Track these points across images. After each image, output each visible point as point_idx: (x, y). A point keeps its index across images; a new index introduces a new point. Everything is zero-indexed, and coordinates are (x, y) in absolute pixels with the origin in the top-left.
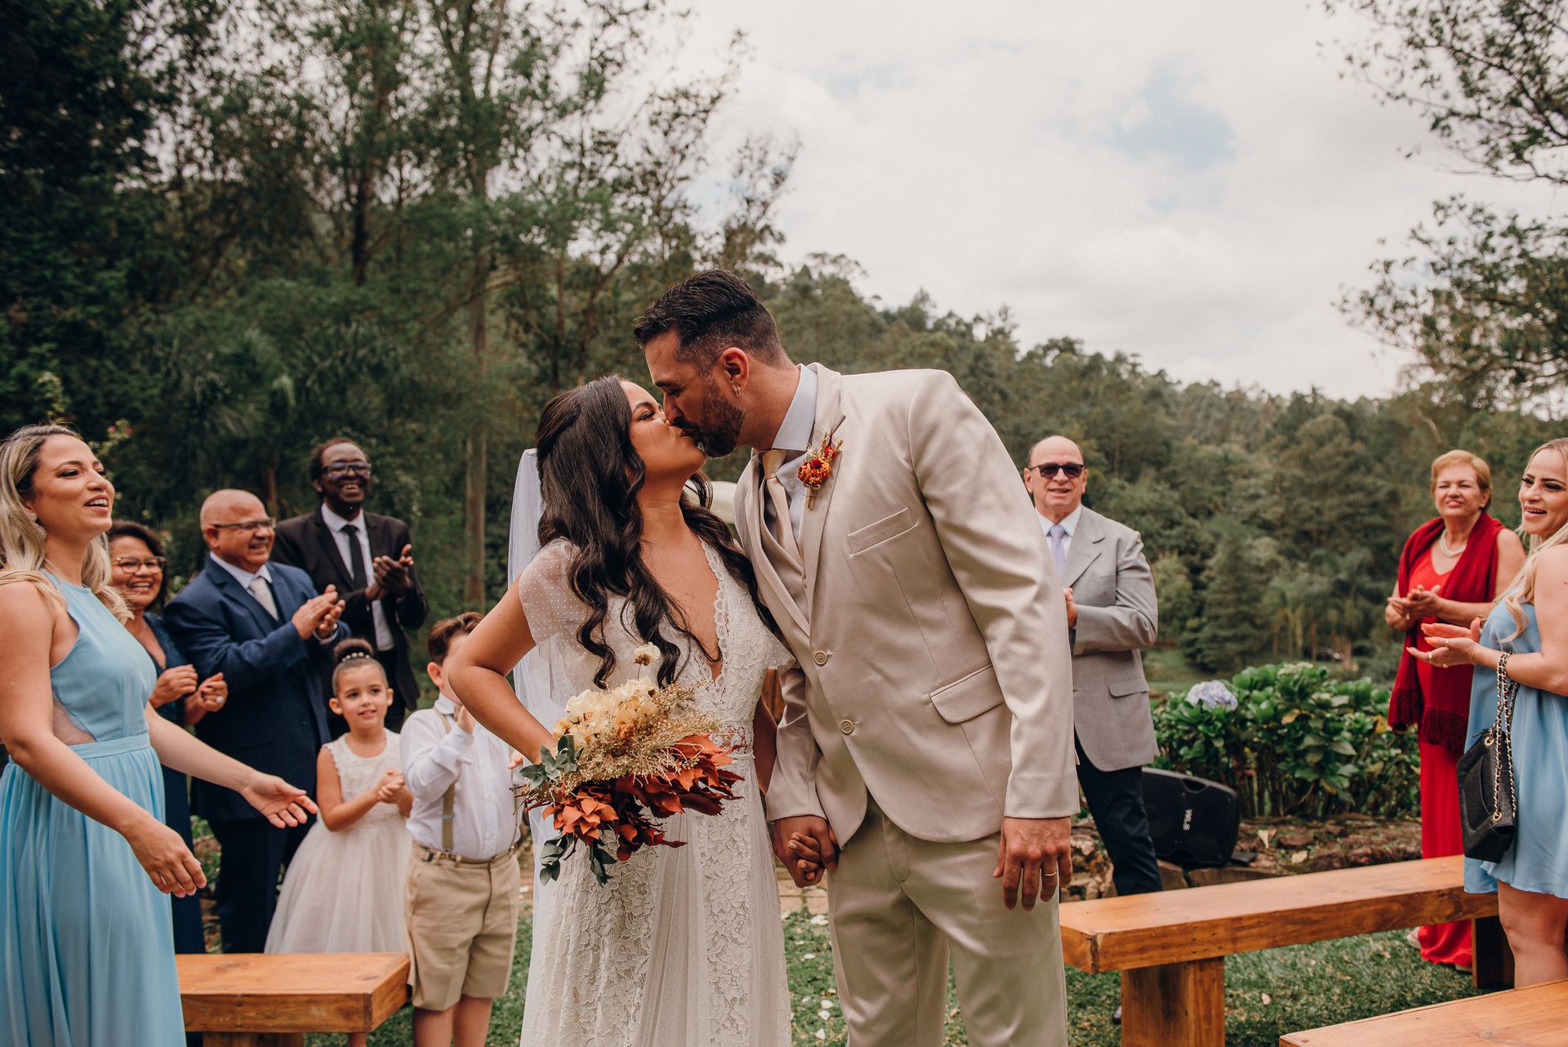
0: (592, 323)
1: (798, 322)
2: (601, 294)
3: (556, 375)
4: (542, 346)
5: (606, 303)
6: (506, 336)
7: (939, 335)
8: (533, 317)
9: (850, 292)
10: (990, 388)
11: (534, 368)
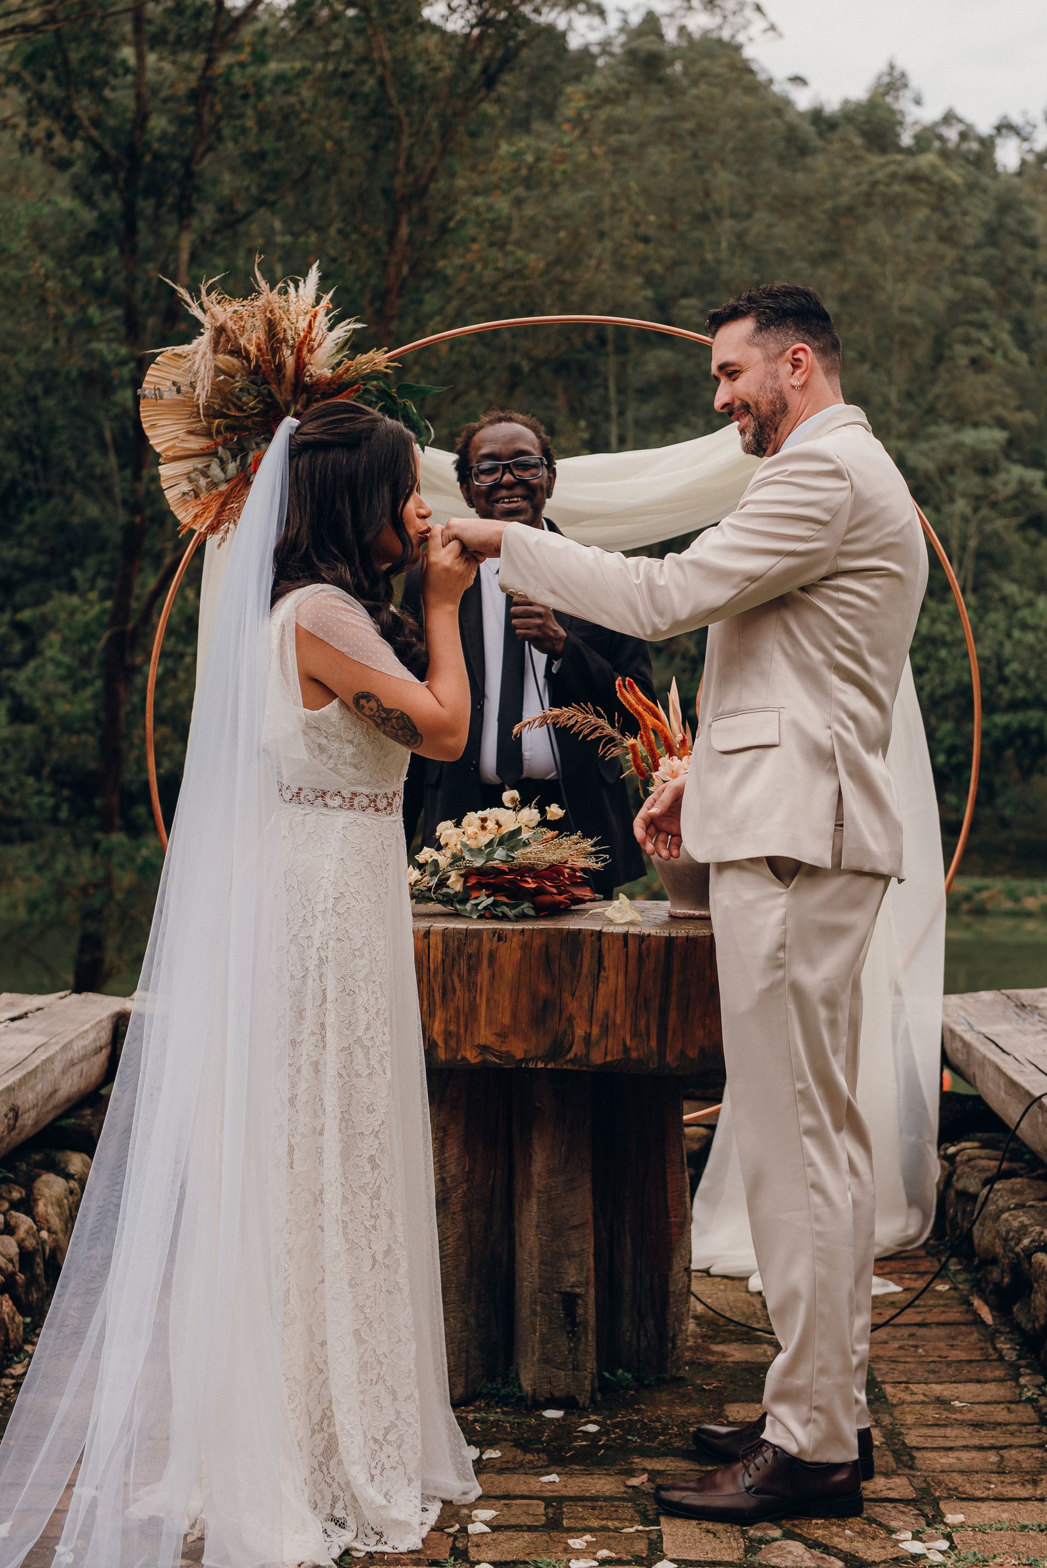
0: (208, 119)
1: (635, 129)
2: (225, 60)
3: (132, 230)
4: (102, 165)
5: (238, 78)
6: (27, 145)
7: (928, 160)
8: (83, 106)
9: (745, 69)
10: (1026, 270)
11: (88, 217)
